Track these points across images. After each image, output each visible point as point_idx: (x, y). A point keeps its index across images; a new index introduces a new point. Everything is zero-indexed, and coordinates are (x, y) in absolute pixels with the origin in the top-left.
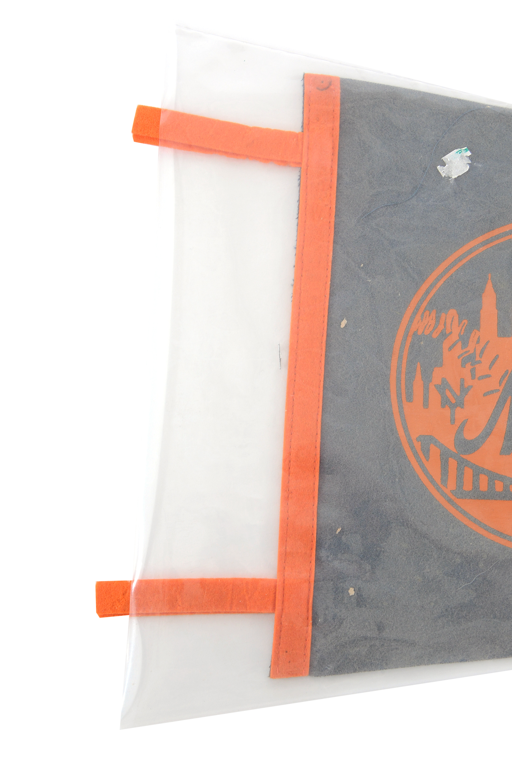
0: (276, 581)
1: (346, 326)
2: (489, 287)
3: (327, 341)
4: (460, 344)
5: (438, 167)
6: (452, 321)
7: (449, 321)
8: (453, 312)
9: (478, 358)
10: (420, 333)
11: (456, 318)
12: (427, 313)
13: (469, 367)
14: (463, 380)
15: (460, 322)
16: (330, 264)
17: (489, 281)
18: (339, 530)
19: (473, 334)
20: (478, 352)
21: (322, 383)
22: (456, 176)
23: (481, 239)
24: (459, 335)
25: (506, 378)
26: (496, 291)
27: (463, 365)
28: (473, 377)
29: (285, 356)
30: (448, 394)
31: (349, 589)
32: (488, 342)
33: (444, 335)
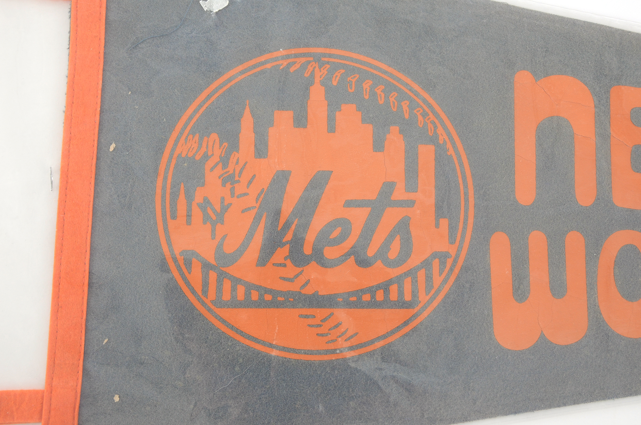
0: (43, 392)
1: (114, 149)
2: (247, 113)
3: (97, 163)
4: (220, 165)
5: (201, 2)
6: (214, 144)
7: (211, 144)
8: (214, 136)
9: (237, 178)
10: (184, 155)
11: (217, 141)
12: (191, 137)
13: (228, 186)
14: (223, 199)
15: (221, 145)
16: (100, 92)
17: (247, 107)
18: (106, 341)
19: (232, 156)
20: (237, 172)
21: (92, 203)
22: (217, 11)
23: (240, 68)
24: (220, 157)
25: (262, 196)
26: (253, 116)
27: (224, 184)
28: (232, 195)
29: (57, 179)
30: (210, 212)
31: (114, 396)
32: (246, 163)
33: (206, 157)
